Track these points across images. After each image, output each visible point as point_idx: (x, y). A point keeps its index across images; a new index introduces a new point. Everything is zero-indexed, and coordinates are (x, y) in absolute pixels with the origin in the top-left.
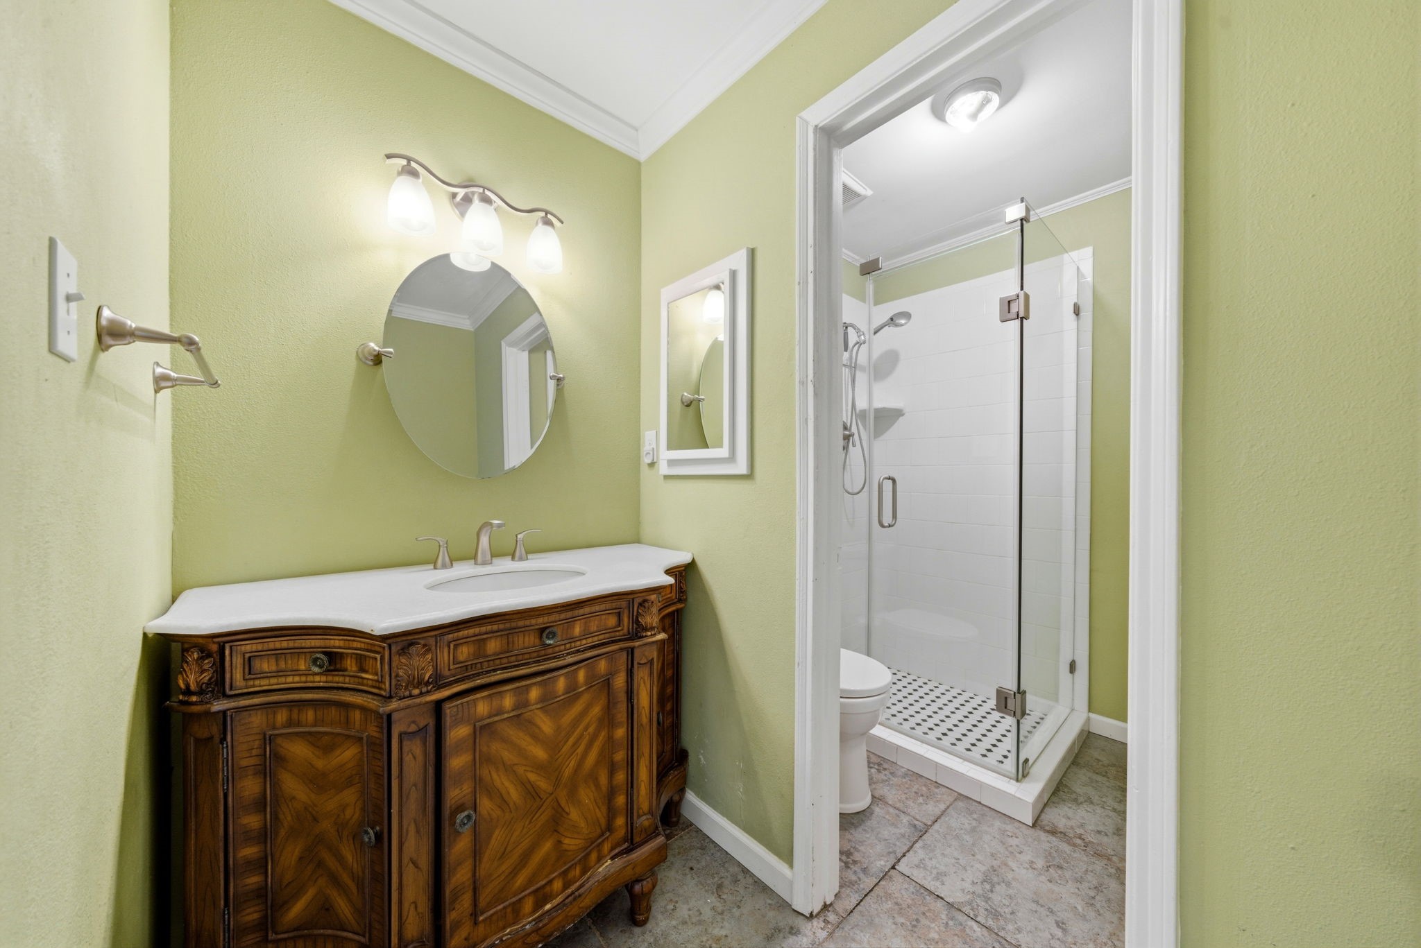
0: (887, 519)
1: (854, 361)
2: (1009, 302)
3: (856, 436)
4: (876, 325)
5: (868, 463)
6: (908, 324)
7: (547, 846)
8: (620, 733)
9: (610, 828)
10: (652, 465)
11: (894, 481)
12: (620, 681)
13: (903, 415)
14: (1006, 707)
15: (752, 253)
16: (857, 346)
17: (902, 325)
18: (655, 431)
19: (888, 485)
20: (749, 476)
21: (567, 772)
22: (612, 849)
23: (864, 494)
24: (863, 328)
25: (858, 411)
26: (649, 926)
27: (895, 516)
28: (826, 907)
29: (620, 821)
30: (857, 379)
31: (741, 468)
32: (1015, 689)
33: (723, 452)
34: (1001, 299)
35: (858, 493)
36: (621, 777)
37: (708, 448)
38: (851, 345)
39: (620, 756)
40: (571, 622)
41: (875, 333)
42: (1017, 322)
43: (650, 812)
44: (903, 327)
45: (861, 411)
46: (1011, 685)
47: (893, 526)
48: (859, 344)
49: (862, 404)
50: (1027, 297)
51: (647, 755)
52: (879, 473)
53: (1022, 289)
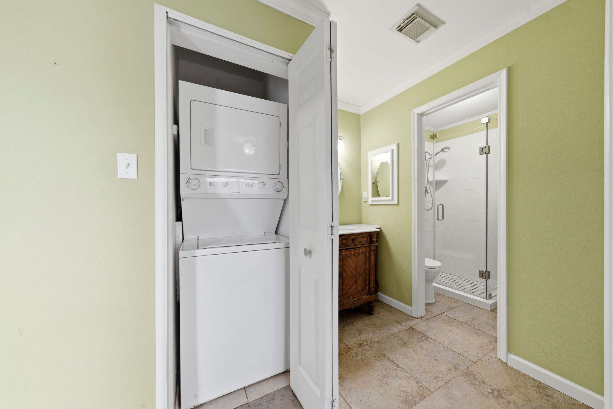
0: (440, 217)
1: (428, 164)
2: (483, 149)
3: (429, 191)
4: (436, 152)
5: (433, 199)
6: (449, 152)
7: (355, 286)
8: (367, 266)
9: (365, 288)
10: (366, 202)
11: (443, 205)
12: (367, 254)
13: (447, 182)
14: (482, 276)
15: (398, 145)
16: (429, 159)
17: (446, 152)
18: (366, 192)
19: (440, 207)
20: (398, 204)
21: (358, 271)
22: (366, 293)
23: (432, 210)
24: (431, 153)
25: (429, 182)
26: (374, 315)
27: (443, 217)
28: (421, 317)
29: (367, 287)
30: (429, 171)
31: (395, 202)
32: (486, 270)
33: (390, 198)
34: (480, 148)
35: (430, 210)
36: (367, 277)
37: (380, 197)
38: (427, 159)
39: (367, 272)
40: (358, 238)
41: (436, 155)
42: (486, 155)
43: (374, 288)
44: (446, 153)
45: (430, 181)
46: (484, 269)
47: (442, 220)
48: (430, 158)
49: (431, 179)
50: (489, 147)
51: (373, 273)
52: (437, 203)
53: (487, 145)
